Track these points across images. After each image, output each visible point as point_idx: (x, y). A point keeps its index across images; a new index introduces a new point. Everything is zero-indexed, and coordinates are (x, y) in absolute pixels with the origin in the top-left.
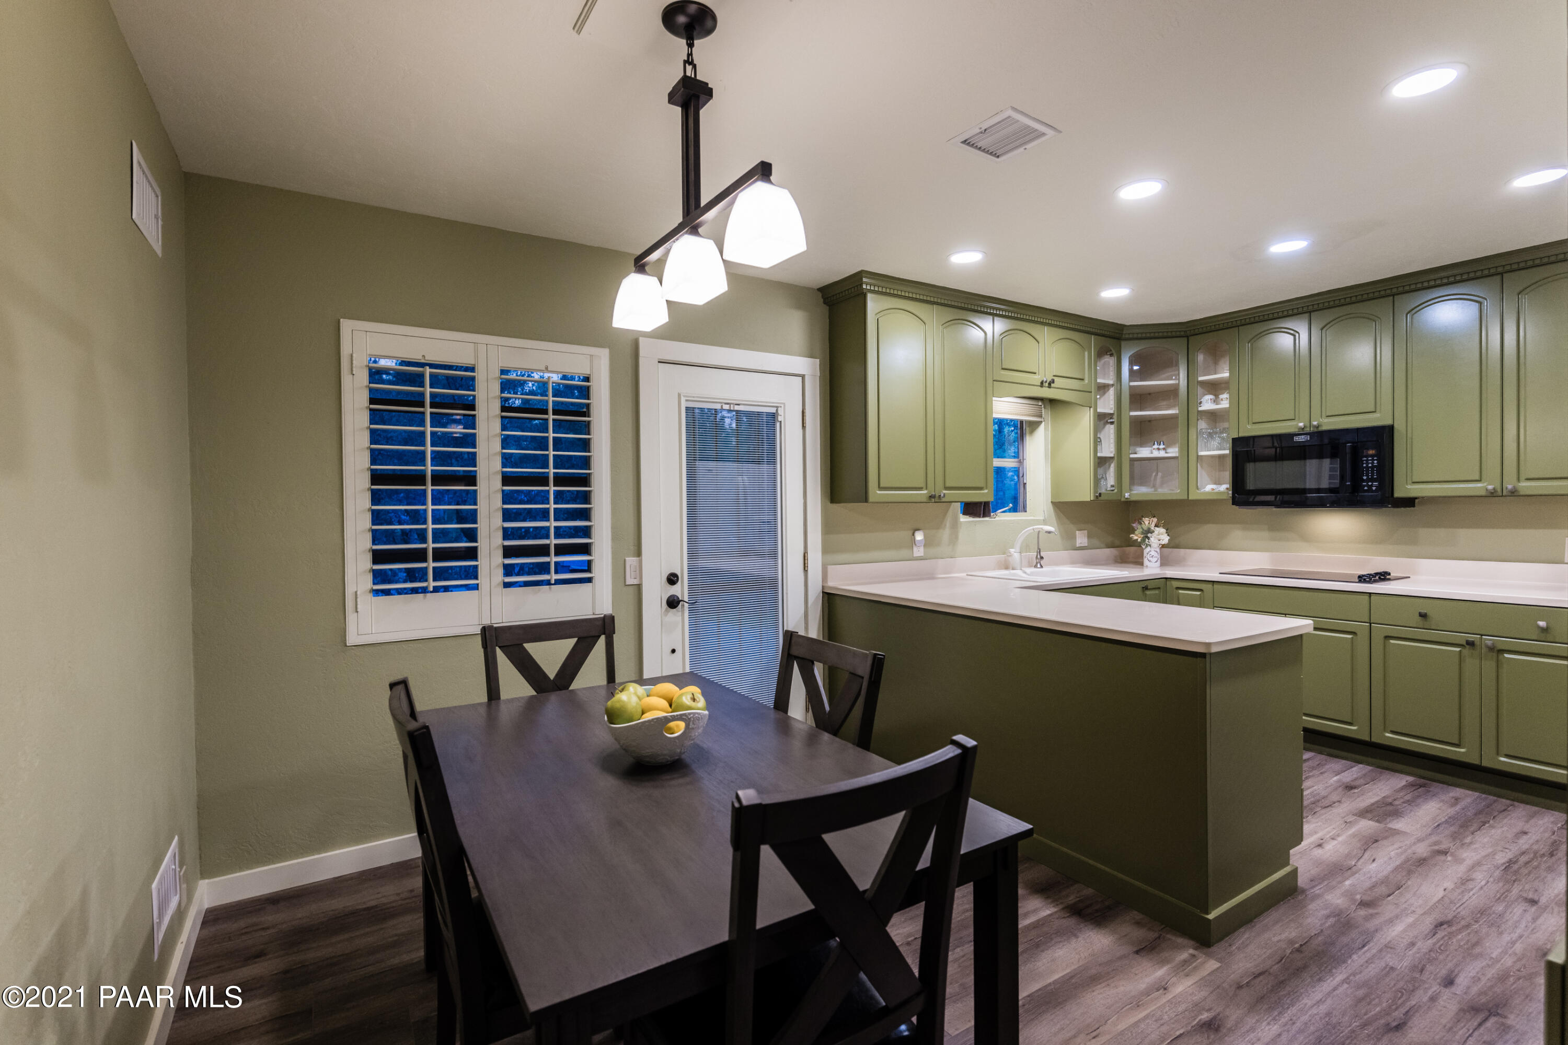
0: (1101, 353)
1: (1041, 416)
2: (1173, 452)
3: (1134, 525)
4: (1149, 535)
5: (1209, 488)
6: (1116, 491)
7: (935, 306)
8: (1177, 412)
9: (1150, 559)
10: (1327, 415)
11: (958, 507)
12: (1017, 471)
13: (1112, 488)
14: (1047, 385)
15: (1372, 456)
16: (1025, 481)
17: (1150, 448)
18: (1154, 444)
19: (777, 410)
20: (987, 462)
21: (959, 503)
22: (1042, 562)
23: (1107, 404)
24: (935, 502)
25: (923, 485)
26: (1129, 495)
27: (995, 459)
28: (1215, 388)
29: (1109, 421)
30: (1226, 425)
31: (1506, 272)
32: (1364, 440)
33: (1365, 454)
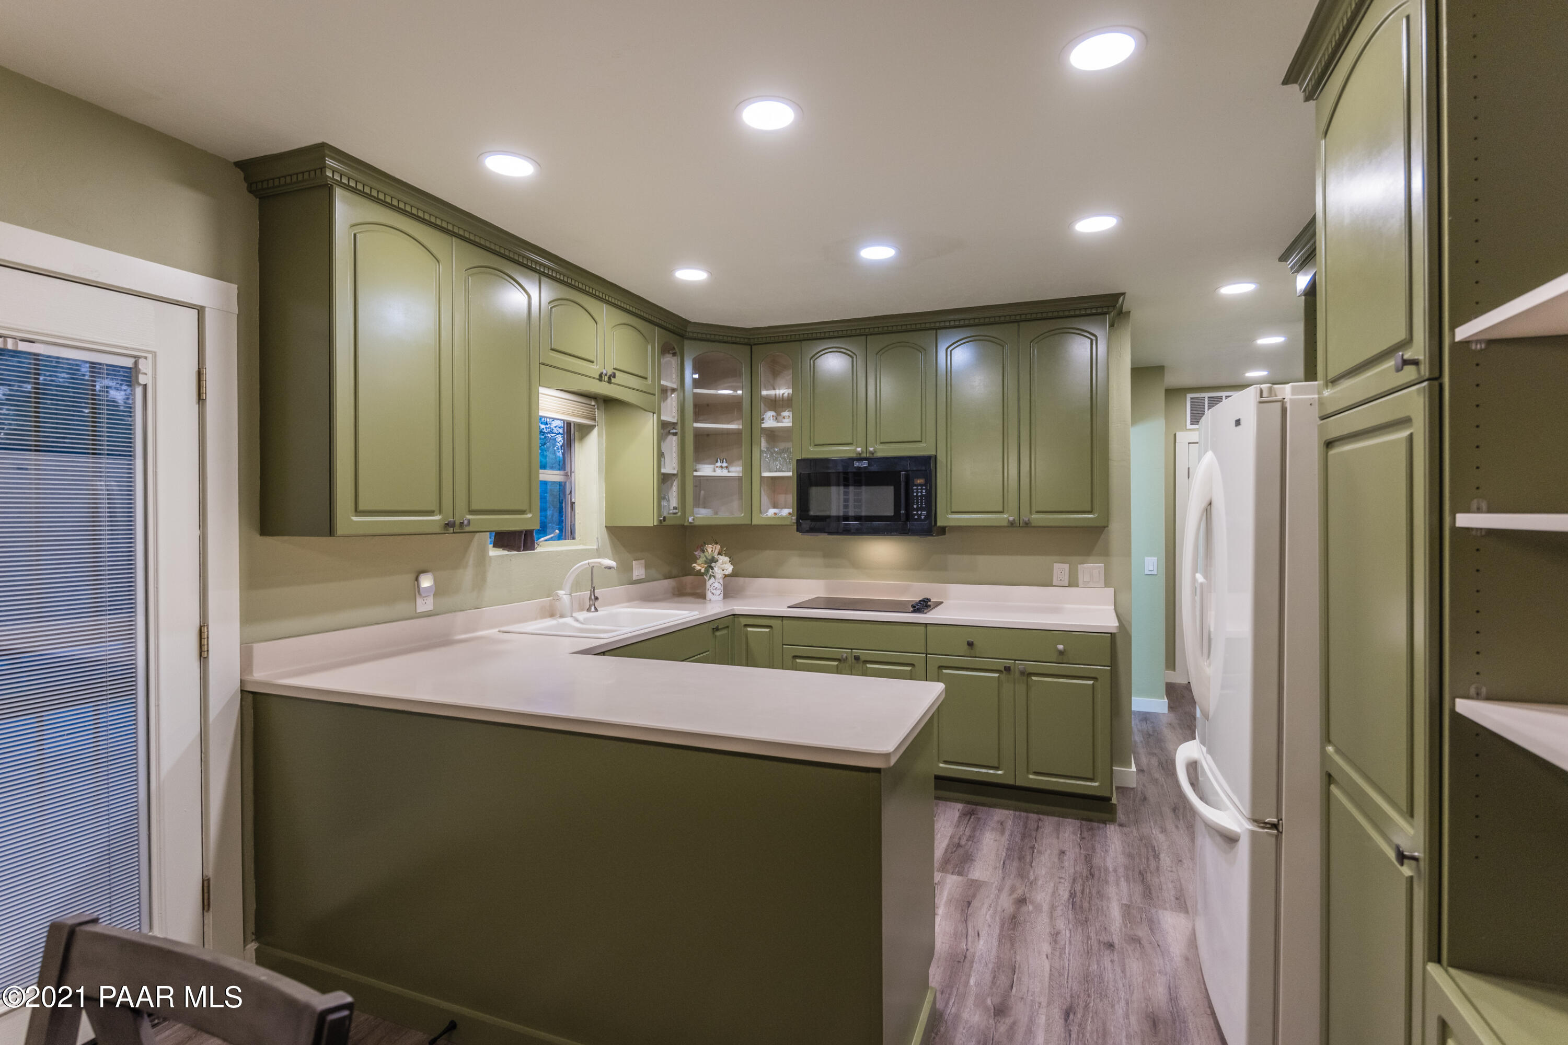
0: (666, 349)
1: (594, 419)
2: (736, 471)
3: (696, 553)
4: (713, 565)
5: (771, 512)
6: (679, 514)
7: (454, 239)
8: (741, 427)
9: (713, 592)
10: (882, 441)
11: (488, 539)
12: (562, 486)
13: (675, 511)
14: (606, 379)
15: (921, 485)
16: (573, 500)
17: (712, 466)
18: (717, 462)
19: (136, 363)
20: (531, 476)
21: (488, 533)
22: (597, 604)
23: (670, 413)
24: (454, 533)
25: (434, 507)
26: (693, 519)
27: (540, 470)
28: (776, 405)
29: (671, 431)
30: (789, 445)
31: (1021, 321)
32: (915, 469)
33: (915, 483)
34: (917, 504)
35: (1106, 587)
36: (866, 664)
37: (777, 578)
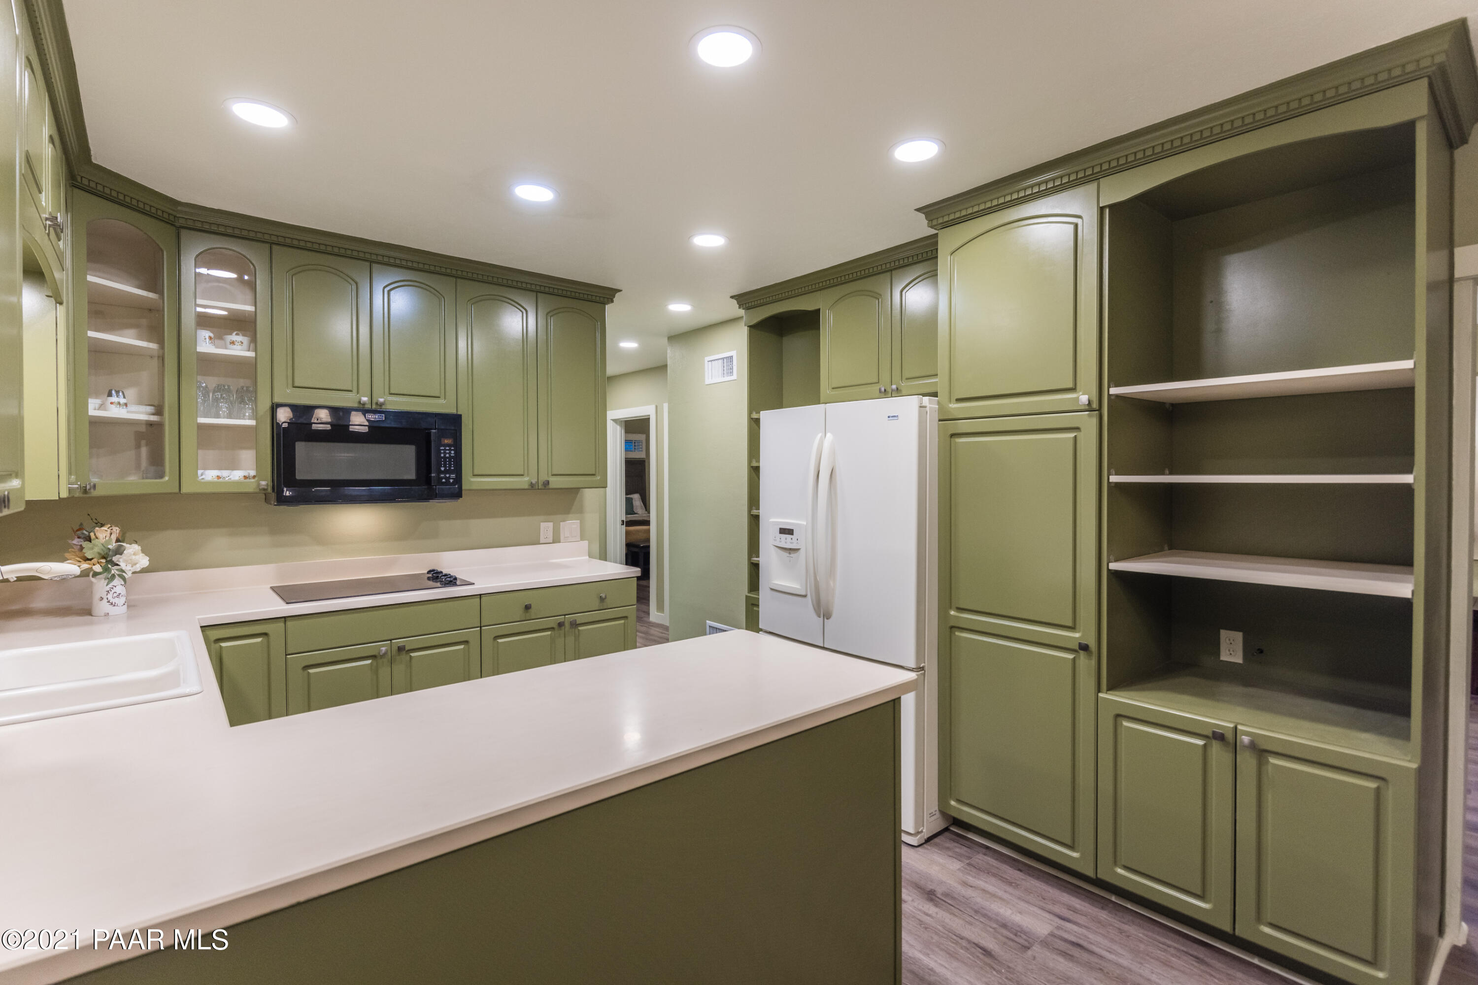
2: (142, 412)
4: (115, 557)
5: (217, 474)
15: (449, 445)
18: (112, 394)
31: (539, 292)
32: (443, 427)
33: (443, 443)
34: (445, 466)
35: (581, 540)
36: (409, 653)
37: (185, 569)
